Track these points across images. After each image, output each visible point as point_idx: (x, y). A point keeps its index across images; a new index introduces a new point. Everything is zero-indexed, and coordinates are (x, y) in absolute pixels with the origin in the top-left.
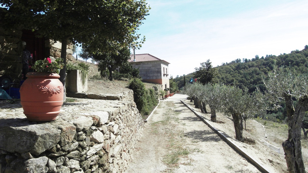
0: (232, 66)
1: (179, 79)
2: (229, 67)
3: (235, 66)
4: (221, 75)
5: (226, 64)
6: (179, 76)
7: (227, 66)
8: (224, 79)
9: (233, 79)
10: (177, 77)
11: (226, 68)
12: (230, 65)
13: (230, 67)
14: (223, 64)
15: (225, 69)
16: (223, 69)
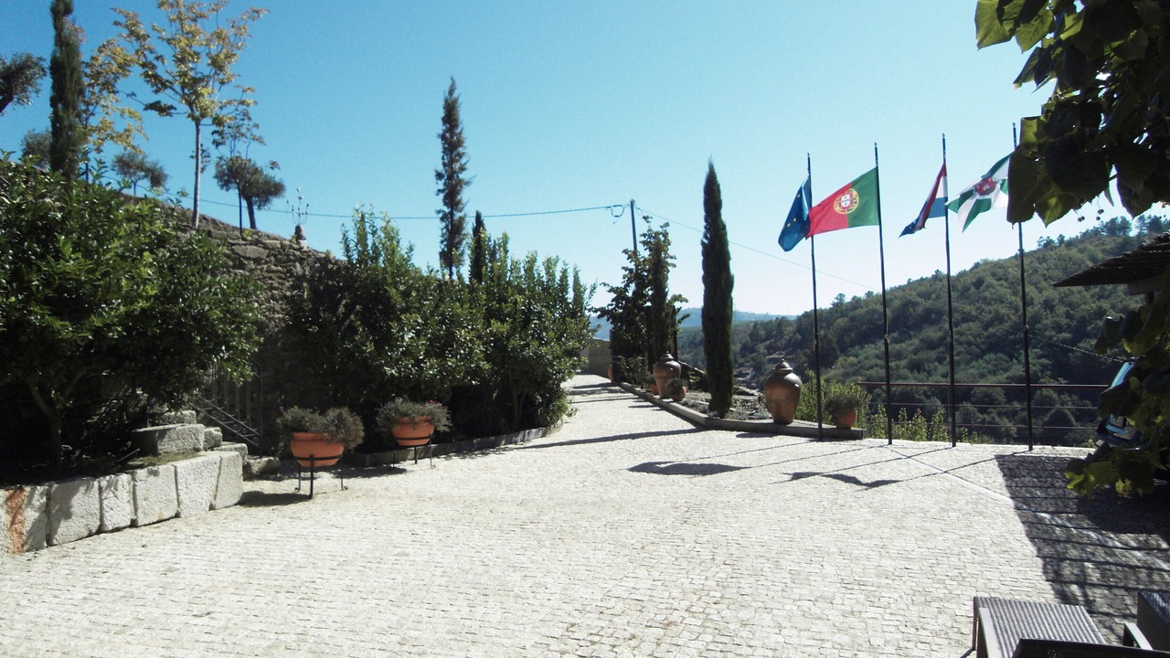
0: (1092, 248)
1: (844, 308)
2: (1073, 252)
3: (1102, 247)
4: (1041, 291)
5: (1056, 241)
6: (848, 299)
7: (1064, 252)
8: (1054, 306)
9: (1100, 308)
10: (836, 301)
11: (1060, 258)
12: (1081, 246)
13: (1082, 251)
14: (1045, 245)
15: (1056, 265)
16: (1046, 261)
